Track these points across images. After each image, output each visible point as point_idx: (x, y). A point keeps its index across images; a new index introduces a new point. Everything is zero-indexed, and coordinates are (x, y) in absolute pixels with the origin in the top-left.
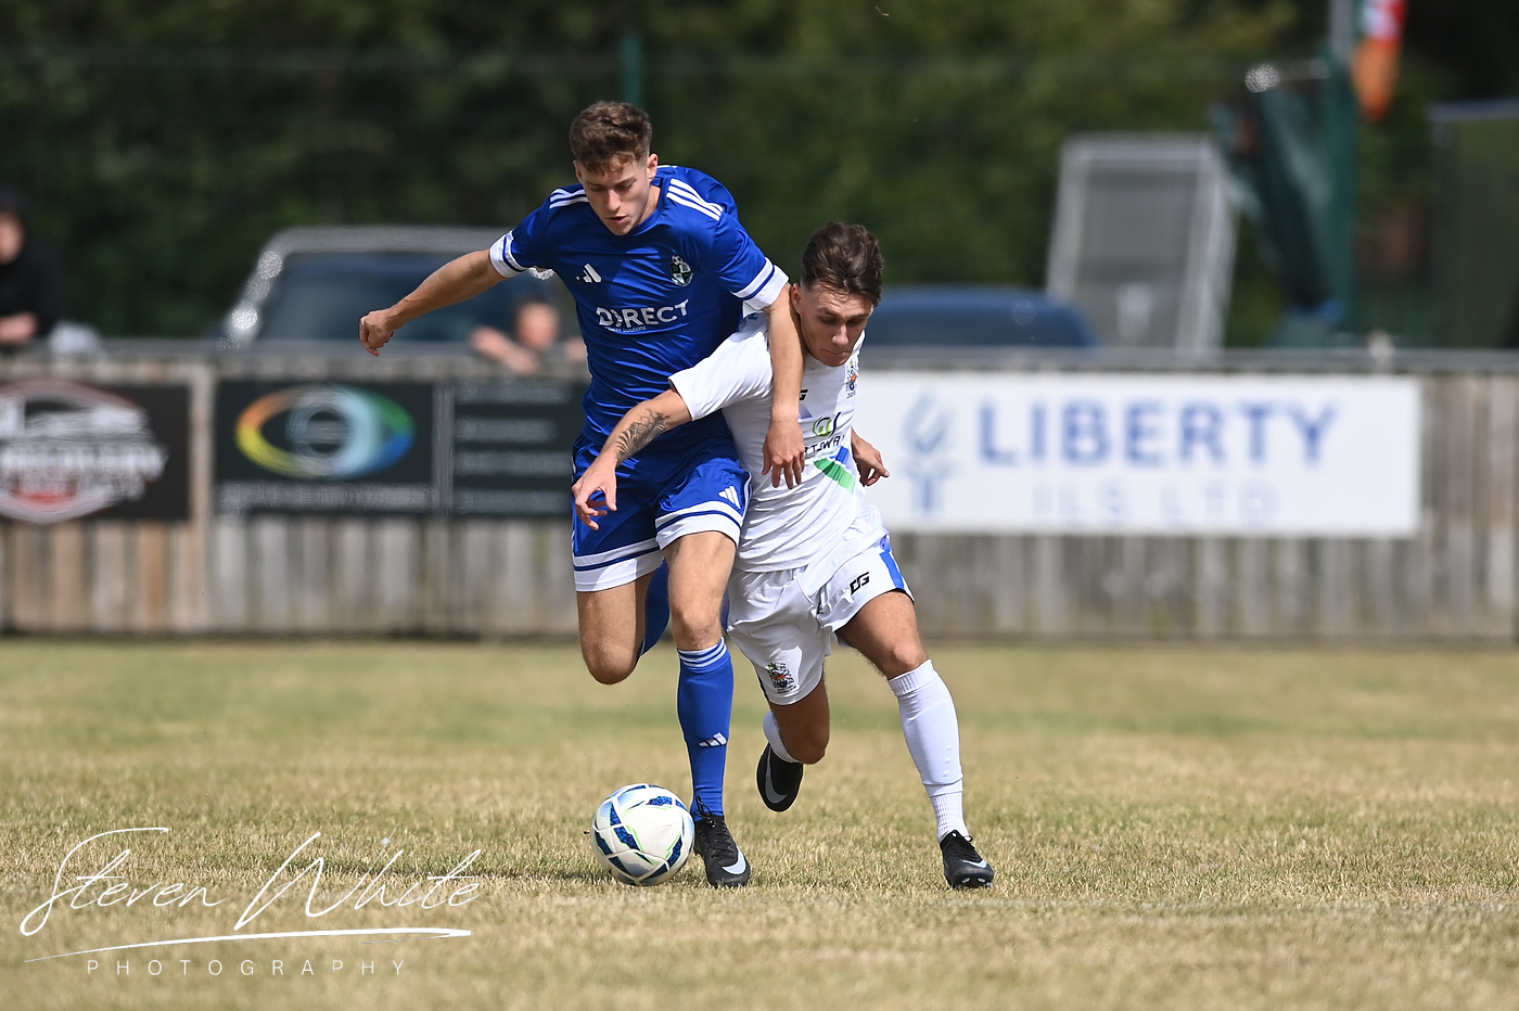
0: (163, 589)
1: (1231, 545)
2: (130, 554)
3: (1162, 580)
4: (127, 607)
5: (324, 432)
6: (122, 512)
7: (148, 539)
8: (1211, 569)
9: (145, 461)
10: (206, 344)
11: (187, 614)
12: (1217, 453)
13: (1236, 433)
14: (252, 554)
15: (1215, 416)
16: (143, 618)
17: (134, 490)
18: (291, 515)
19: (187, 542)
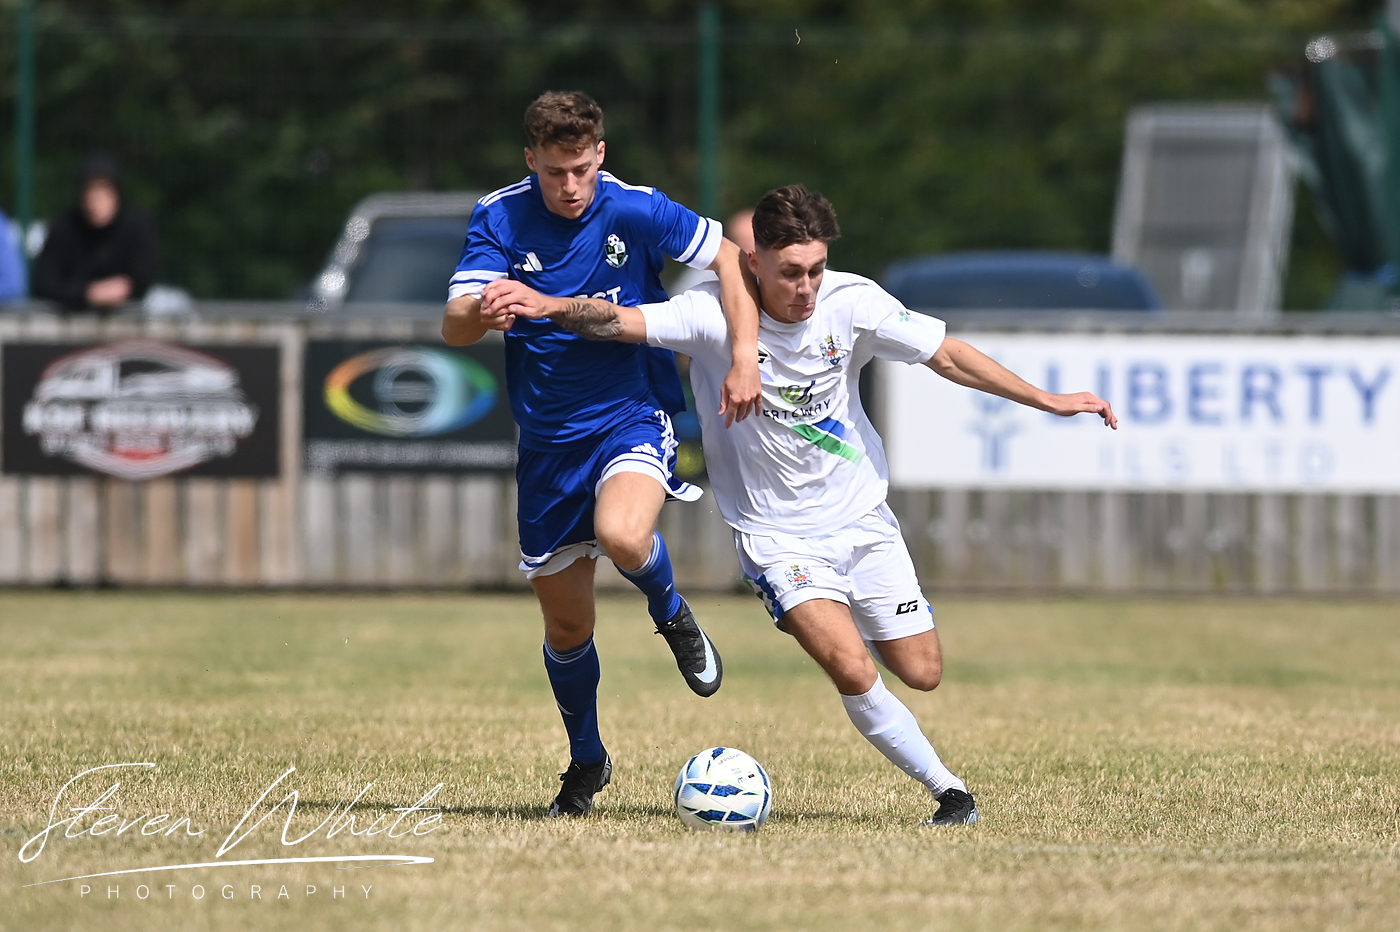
0: (253, 545)
1: (1290, 501)
2: (221, 509)
3: (1221, 536)
4: (219, 560)
5: (410, 392)
6: (214, 468)
7: (239, 494)
8: (1270, 525)
9: (238, 419)
10: (295, 308)
11: (275, 568)
12: (1276, 413)
13: (1295, 393)
14: (340, 510)
15: (1275, 377)
16: (234, 573)
17: (226, 447)
18: (377, 471)
19: (276, 497)
